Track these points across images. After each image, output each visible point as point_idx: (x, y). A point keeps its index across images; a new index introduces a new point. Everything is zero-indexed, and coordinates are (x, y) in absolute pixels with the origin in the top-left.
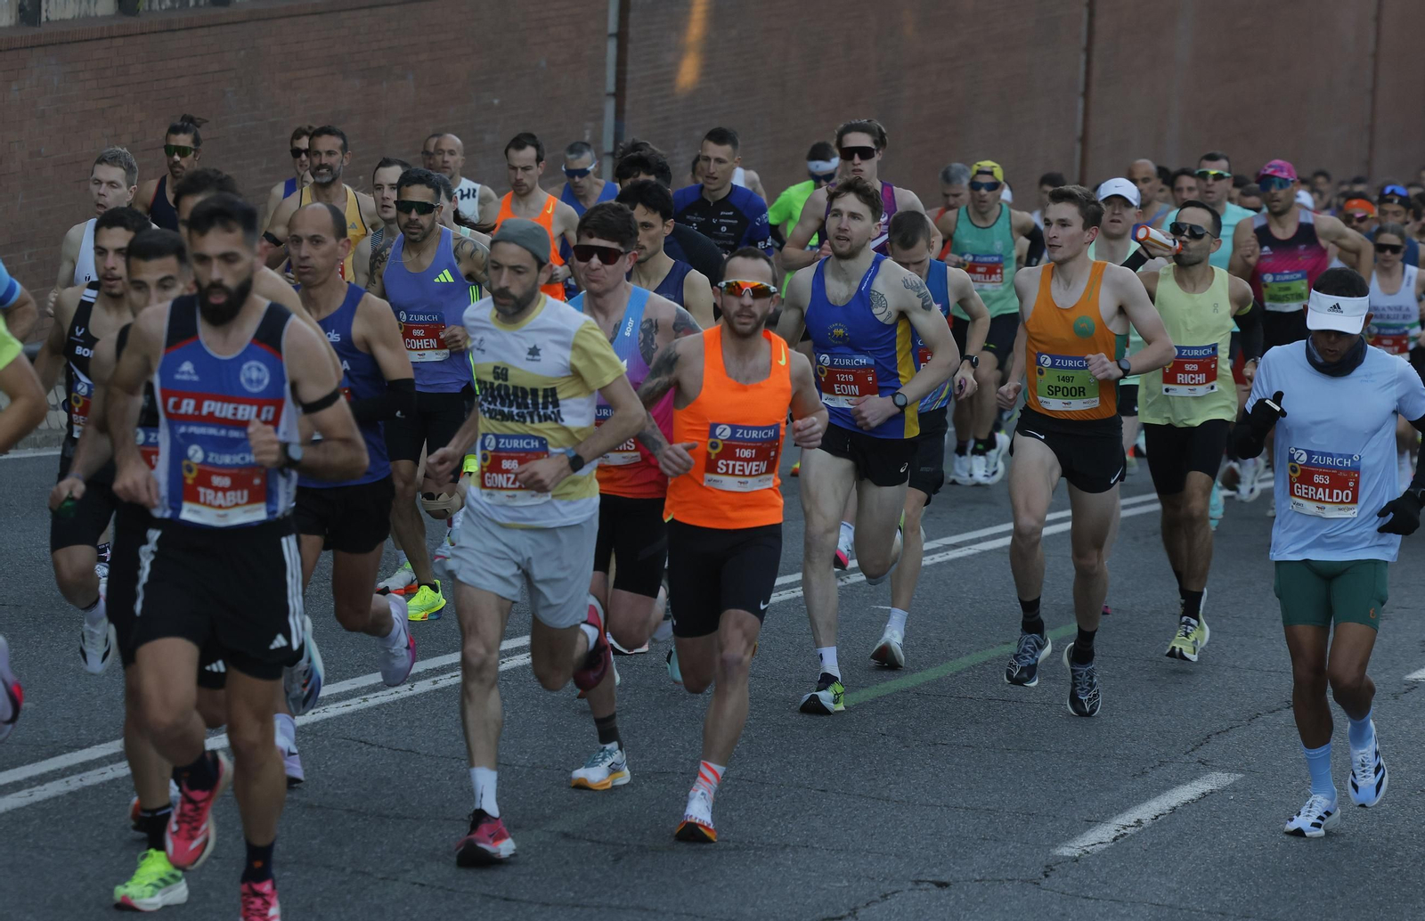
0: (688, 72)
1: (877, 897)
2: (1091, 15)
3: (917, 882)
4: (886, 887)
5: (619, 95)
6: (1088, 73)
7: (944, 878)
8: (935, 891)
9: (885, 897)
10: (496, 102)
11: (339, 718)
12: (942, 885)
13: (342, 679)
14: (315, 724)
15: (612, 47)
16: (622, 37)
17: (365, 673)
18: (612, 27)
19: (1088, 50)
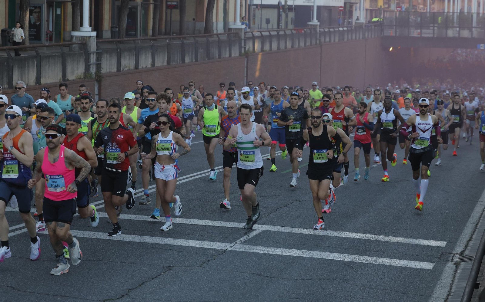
0: (257, 74)
1: (290, 203)
2: (321, 62)
3: (296, 201)
4: (291, 202)
5: (247, 76)
6: (321, 72)
7: (301, 200)
8: (299, 202)
9: (291, 203)
10: (227, 78)
11: (204, 177)
12: (300, 201)
13: (204, 170)
14: (200, 177)
15: (246, 69)
16: (247, 67)
17: (208, 169)
18: (246, 65)
19: (321, 68)
